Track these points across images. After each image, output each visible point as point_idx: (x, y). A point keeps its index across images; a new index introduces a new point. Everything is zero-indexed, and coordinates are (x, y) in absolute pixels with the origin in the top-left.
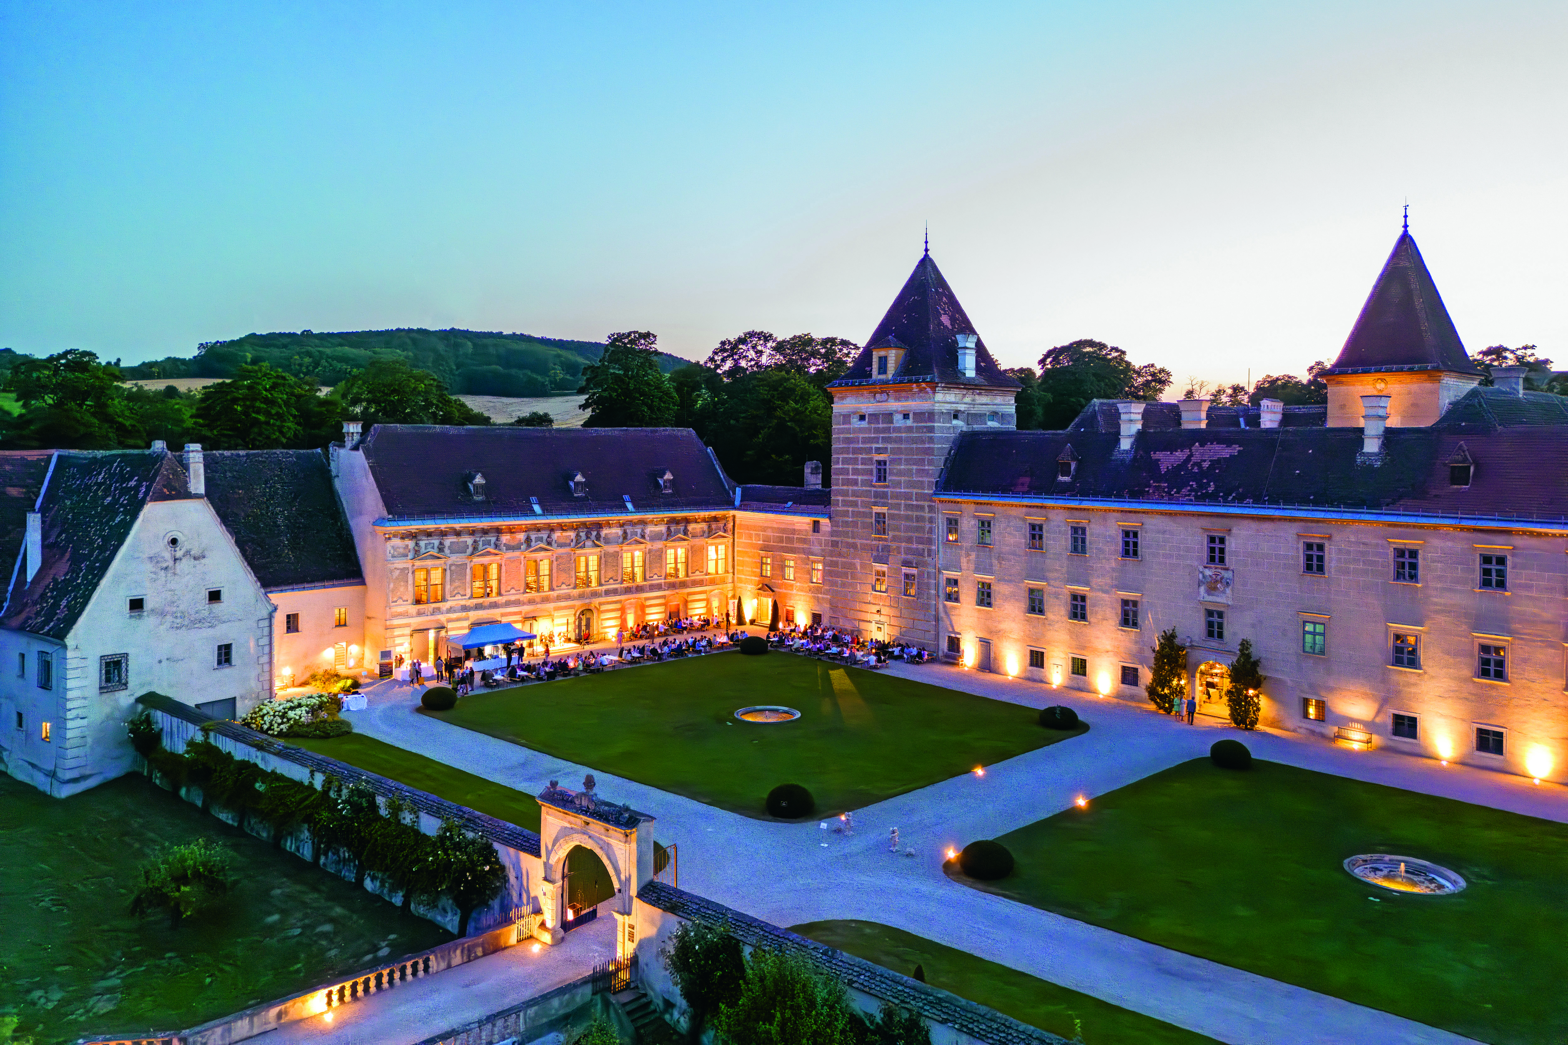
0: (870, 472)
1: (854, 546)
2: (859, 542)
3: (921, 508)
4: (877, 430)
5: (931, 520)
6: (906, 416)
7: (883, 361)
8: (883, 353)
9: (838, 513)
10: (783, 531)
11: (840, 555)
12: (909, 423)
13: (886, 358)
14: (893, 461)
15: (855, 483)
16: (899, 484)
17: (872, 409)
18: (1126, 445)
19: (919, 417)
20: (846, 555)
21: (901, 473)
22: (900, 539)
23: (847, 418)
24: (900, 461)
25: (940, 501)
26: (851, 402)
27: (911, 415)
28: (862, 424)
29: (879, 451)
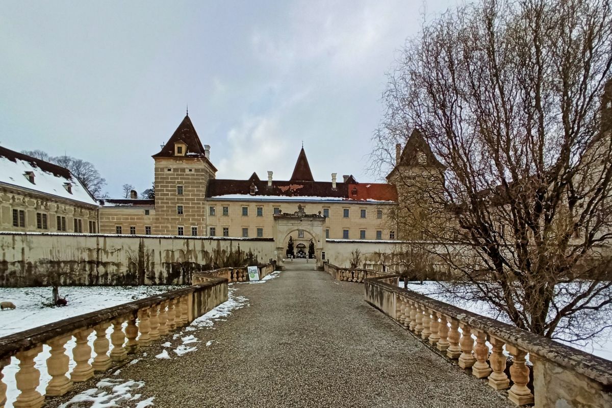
0: (175, 191)
2: (170, 218)
3: (199, 204)
4: (177, 175)
5: (203, 208)
6: (190, 170)
8: (180, 146)
9: (159, 207)
10: (129, 215)
11: (160, 223)
12: (193, 172)
13: (181, 148)
14: (185, 187)
15: (168, 195)
16: (189, 195)
17: (175, 167)
18: (270, 184)
19: (197, 170)
20: (164, 223)
21: (189, 191)
22: (190, 215)
23: (162, 169)
24: (189, 187)
25: (207, 201)
26: (164, 163)
27: (193, 170)
28: (170, 172)
29: (179, 183)
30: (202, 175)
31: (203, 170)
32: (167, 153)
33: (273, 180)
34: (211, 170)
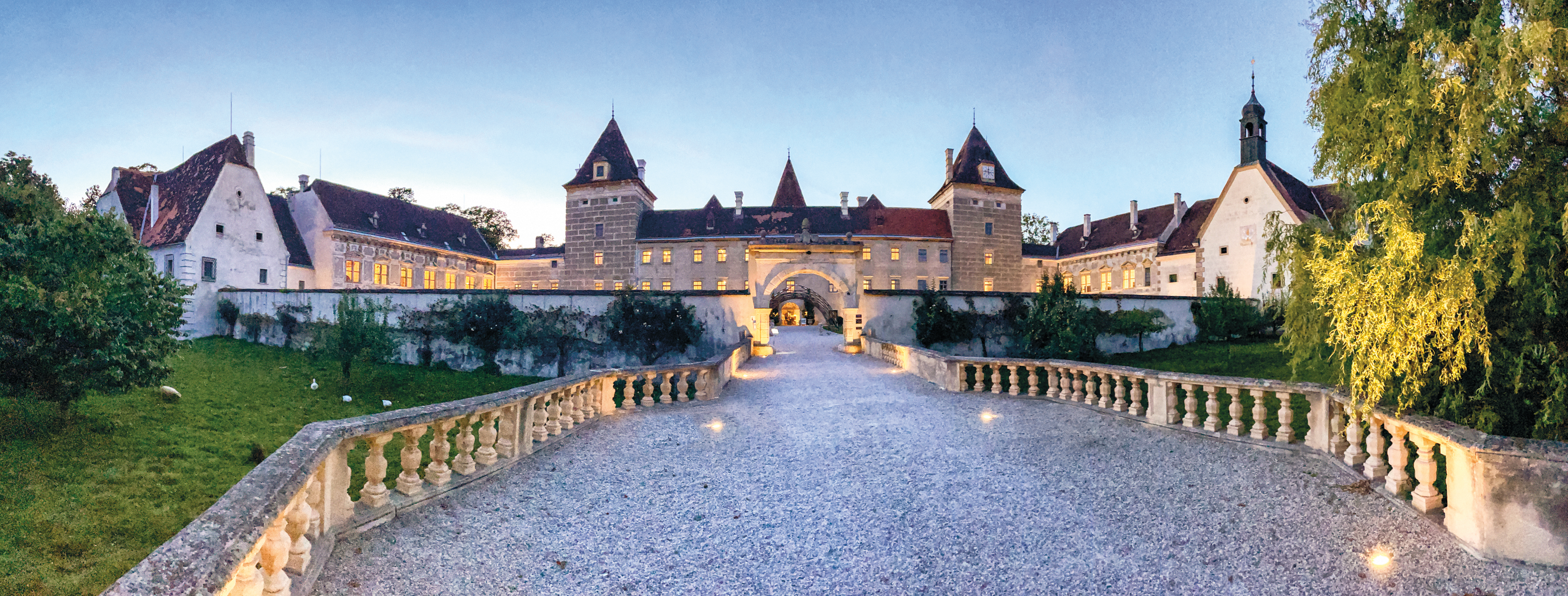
0: (592, 232)
1: (582, 272)
2: (584, 270)
3: (627, 247)
4: (596, 208)
5: (633, 253)
6: (615, 200)
7: (600, 169)
8: (600, 164)
9: (570, 256)
10: (531, 269)
11: (571, 278)
12: (619, 202)
13: (602, 167)
14: (607, 225)
15: (582, 238)
17: (593, 197)
18: (738, 212)
19: (624, 198)
20: (575, 278)
21: (612, 231)
22: (612, 266)
23: (576, 203)
24: (612, 225)
25: (640, 243)
26: (579, 194)
27: (619, 199)
28: (586, 206)
29: (598, 219)
30: (633, 205)
31: (634, 198)
32: (583, 178)
33: (743, 205)
34: (647, 198)
